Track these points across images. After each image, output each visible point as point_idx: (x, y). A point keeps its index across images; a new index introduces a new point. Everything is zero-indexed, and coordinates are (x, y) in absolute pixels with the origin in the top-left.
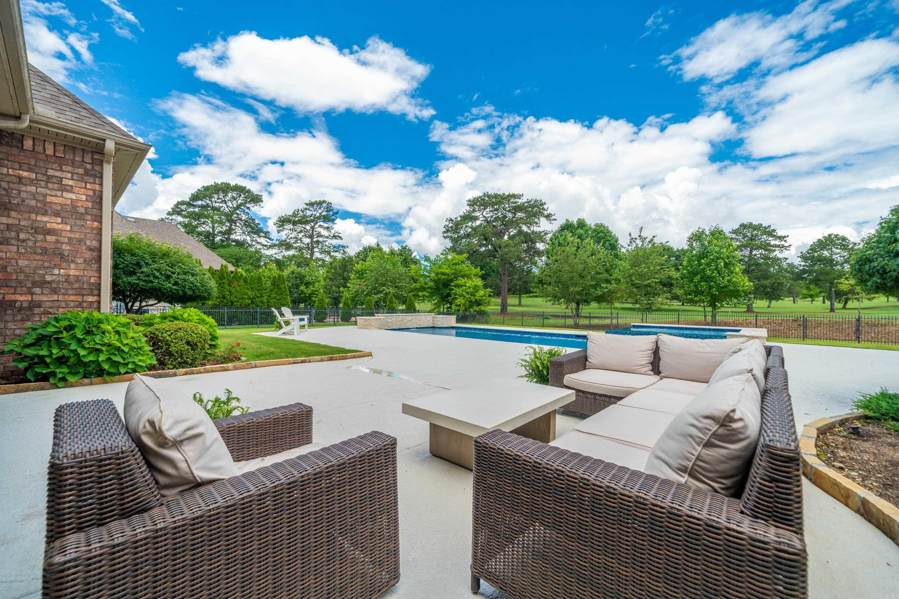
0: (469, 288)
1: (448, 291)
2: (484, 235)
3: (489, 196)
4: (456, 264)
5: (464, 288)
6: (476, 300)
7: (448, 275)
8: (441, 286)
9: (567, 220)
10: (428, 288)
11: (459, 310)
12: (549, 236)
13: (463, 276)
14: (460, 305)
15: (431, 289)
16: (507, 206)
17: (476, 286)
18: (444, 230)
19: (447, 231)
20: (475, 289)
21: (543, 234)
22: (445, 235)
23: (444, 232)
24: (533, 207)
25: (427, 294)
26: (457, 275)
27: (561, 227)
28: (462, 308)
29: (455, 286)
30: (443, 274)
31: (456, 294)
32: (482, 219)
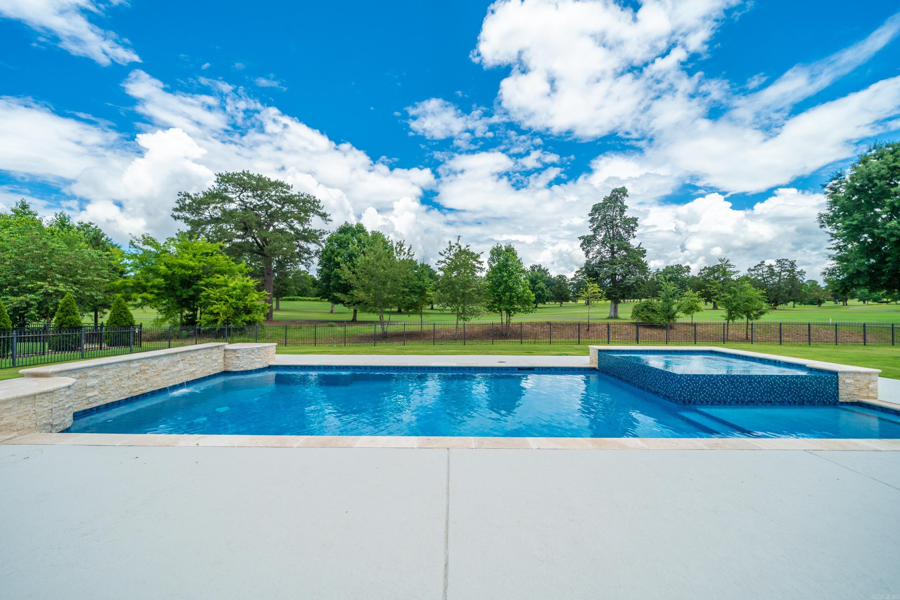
0: (234, 289)
1: (191, 293)
2: (245, 224)
3: (250, 176)
4: (207, 254)
5: (225, 288)
6: (245, 307)
7: (192, 268)
8: (177, 285)
9: (346, 223)
10: (152, 286)
11: (216, 321)
12: (325, 237)
13: (222, 272)
14: (218, 314)
15: (159, 289)
16: (273, 193)
17: (245, 286)
18: (177, 206)
19: (182, 209)
20: (242, 291)
21: (318, 233)
22: (176, 214)
23: (176, 210)
24: (304, 202)
25: (150, 297)
26: (209, 271)
27: (340, 228)
28: (222, 318)
29: (206, 286)
30: (183, 267)
31: (208, 297)
32: (237, 202)
